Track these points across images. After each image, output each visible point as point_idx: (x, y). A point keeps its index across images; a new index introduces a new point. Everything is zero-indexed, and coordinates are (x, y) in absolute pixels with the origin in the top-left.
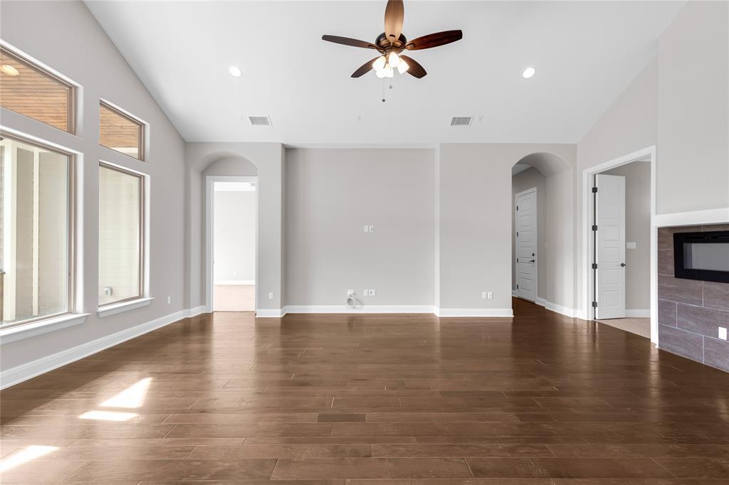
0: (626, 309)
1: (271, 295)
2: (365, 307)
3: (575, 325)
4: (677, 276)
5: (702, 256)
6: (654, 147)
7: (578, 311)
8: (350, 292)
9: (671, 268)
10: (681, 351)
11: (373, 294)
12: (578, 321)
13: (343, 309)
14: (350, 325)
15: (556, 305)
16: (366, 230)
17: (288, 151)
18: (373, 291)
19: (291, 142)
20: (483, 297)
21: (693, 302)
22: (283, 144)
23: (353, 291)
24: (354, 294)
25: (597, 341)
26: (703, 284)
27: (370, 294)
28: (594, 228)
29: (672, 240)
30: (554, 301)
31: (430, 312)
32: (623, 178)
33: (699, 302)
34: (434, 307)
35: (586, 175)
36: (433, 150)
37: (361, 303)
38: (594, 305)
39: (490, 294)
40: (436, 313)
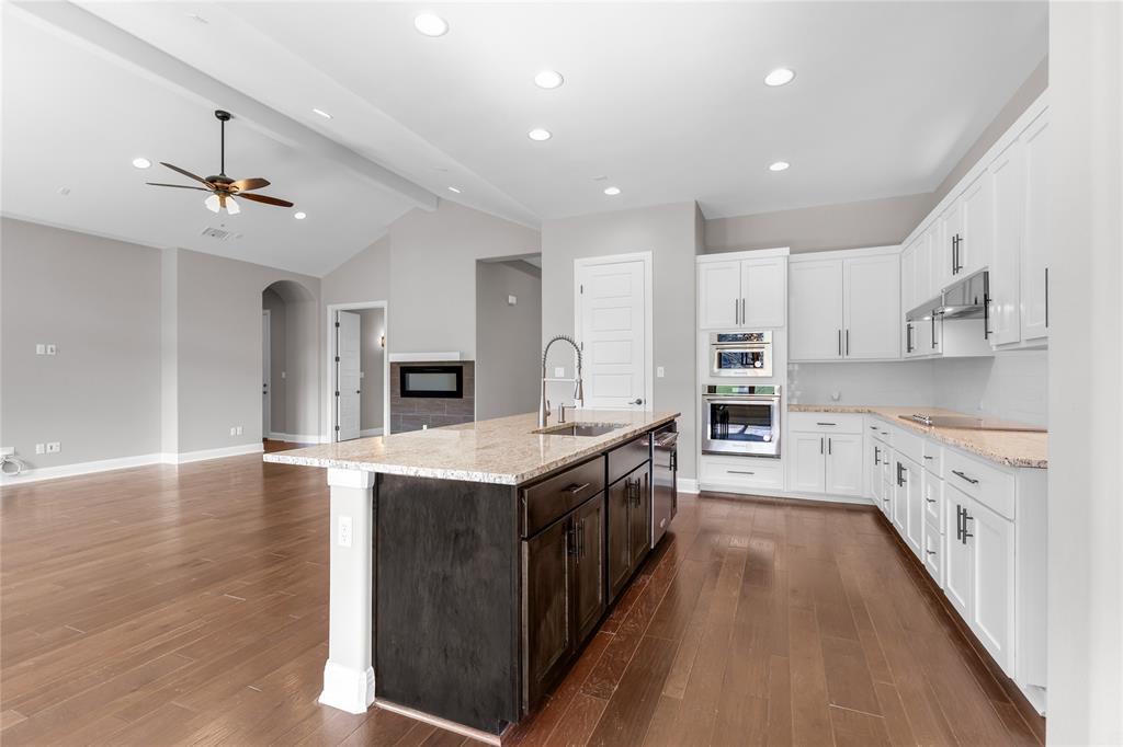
0: (362, 429)
2: (38, 471)
4: (402, 396)
5: (416, 382)
6: (386, 301)
8: (6, 452)
9: (399, 391)
11: (56, 449)
16: (40, 352)
18: (54, 445)
20: (233, 433)
21: (410, 412)
23: (12, 449)
24: (16, 453)
26: (415, 399)
27: (49, 450)
28: (337, 359)
29: (399, 370)
30: (294, 431)
31: (157, 462)
32: (359, 316)
33: (413, 412)
34: (163, 455)
35: (330, 310)
36: (159, 251)
37: (30, 466)
38: (337, 428)
39: (239, 429)
40: (167, 462)
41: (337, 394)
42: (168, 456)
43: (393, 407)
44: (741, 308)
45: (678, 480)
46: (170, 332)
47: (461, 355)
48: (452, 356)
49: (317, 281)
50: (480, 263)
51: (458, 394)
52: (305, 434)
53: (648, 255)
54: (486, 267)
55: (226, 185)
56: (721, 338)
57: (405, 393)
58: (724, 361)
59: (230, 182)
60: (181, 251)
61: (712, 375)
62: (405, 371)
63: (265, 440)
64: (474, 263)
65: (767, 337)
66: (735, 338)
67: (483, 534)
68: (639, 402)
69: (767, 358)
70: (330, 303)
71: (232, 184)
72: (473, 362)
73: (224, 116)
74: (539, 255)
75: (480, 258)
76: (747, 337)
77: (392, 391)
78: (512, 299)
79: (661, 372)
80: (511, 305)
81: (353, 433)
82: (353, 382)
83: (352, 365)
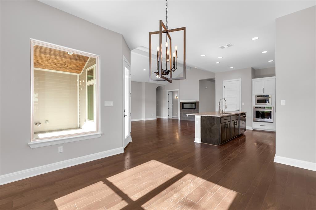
0: (173, 116)
3: (165, 120)
5: (186, 106)
6: (179, 89)
7: (166, 117)
9: (182, 108)
10: (183, 119)
20: (152, 116)
26: (186, 110)
28: (168, 101)
32: (172, 92)
33: (185, 112)
34: (142, 119)
35: (167, 91)
36: (142, 83)
38: (168, 116)
41: (168, 109)
42: (144, 119)
43: (181, 111)
44: (263, 90)
45: (246, 127)
46: (144, 97)
47: (196, 100)
48: (194, 101)
50: (200, 80)
51: (195, 108)
53: (240, 79)
54: (201, 82)
56: (258, 96)
57: (183, 108)
58: (259, 101)
60: (145, 82)
61: (256, 104)
62: (183, 104)
63: (157, 118)
65: (270, 96)
66: (262, 96)
67: (215, 123)
68: (238, 110)
69: (270, 101)
70: (167, 90)
72: (198, 102)
74: (215, 78)
76: (265, 96)
77: (180, 108)
78: (206, 88)
79: (243, 104)
80: (206, 89)
81: (171, 117)
82: (171, 106)
83: (171, 102)
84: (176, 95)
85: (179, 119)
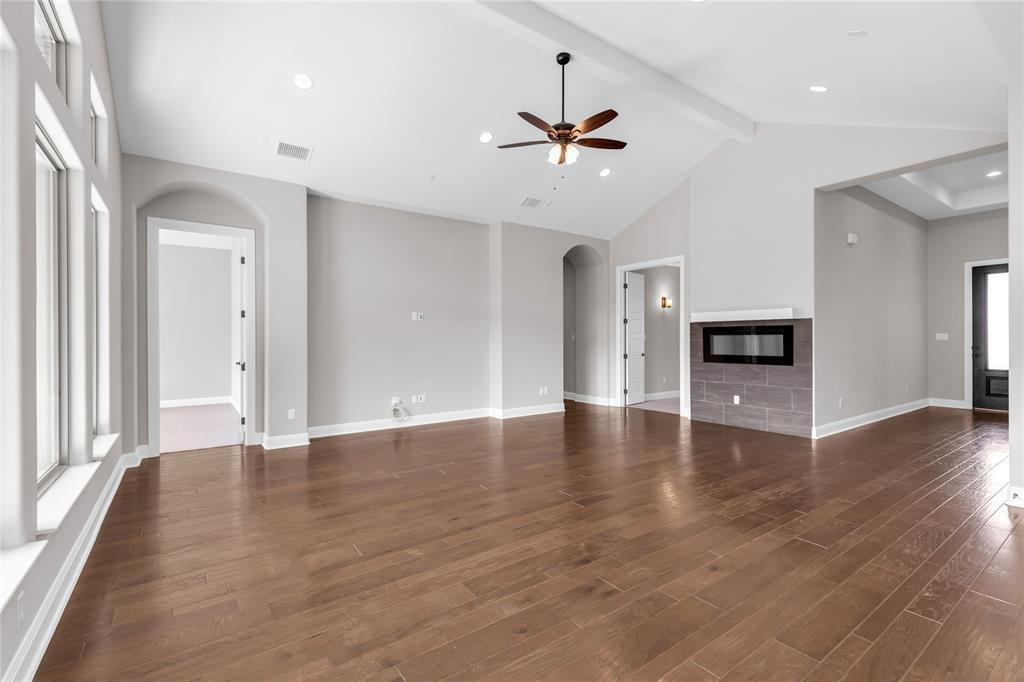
0: (646, 393)
1: (291, 414)
2: (415, 417)
3: (609, 415)
4: (705, 361)
5: (720, 345)
6: (682, 257)
7: (611, 399)
8: (395, 401)
9: (701, 354)
10: (709, 418)
11: (423, 400)
12: (611, 409)
13: (387, 424)
14: (397, 443)
15: (587, 397)
16: (414, 318)
17: (313, 198)
18: (423, 396)
19: (320, 188)
20: (541, 393)
21: (716, 379)
22: (308, 189)
23: (398, 398)
24: (401, 403)
25: (628, 425)
26: (723, 365)
27: (419, 401)
28: (625, 321)
29: (701, 333)
30: (584, 392)
31: (486, 416)
32: (643, 276)
33: (721, 379)
34: (490, 409)
35: (619, 271)
36: (487, 226)
37: (409, 414)
38: (625, 392)
39: (546, 388)
40: (494, 416)
41: (625, 356)
42: (496, 411)
43: (693, 372)
46: (496, 298)
47: (794, 311)
48: (783, 314)
49: (606, 243)
50: (819, 192)
51: (787, 359)
52: (595, 395)
55: (568, 131)
57: (709, 357)
59: (571, 127)
60: (504, 224)
62: (707, 333)
63: (565, 401)
64: (813, 192)
70: (619, 264)
71: (574, 130)
72: (811, 319)
73: (564, 59)
75: (818, 186)
77: (693, 355)
78: (851, 238)
80: (850, 244)
81: (638, 398)
82: (638, 345)
83: (638, 327)
84: (663, 291)
85: (685, 412)
